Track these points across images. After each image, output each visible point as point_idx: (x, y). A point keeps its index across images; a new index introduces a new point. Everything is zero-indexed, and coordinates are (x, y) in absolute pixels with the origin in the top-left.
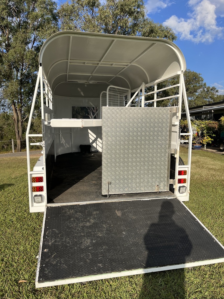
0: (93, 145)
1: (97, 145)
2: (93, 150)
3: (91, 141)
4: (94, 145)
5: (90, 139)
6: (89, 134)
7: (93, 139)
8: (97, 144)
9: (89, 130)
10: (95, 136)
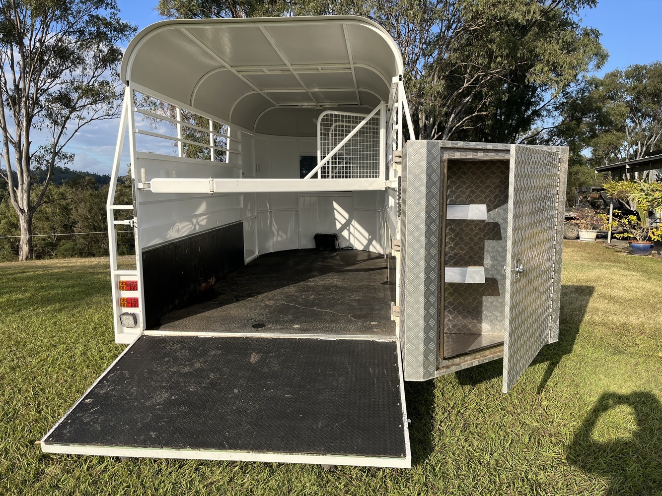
0: (343, 233)
1: (351, 235)
2: (343, 245)
3: (338, 226)
4: (345, 233)
5: (337, 221)
6: (335, 211)
7: (343, 221)
8: (350, 233)
9: (334, 202)
10: (347, 216)
